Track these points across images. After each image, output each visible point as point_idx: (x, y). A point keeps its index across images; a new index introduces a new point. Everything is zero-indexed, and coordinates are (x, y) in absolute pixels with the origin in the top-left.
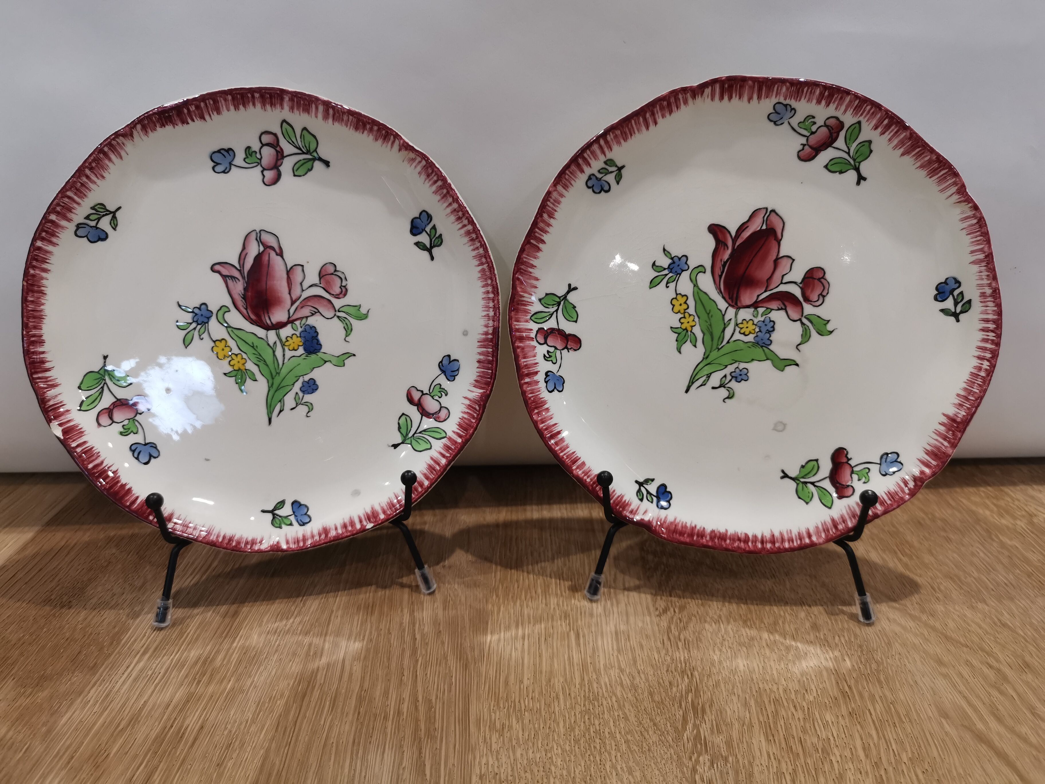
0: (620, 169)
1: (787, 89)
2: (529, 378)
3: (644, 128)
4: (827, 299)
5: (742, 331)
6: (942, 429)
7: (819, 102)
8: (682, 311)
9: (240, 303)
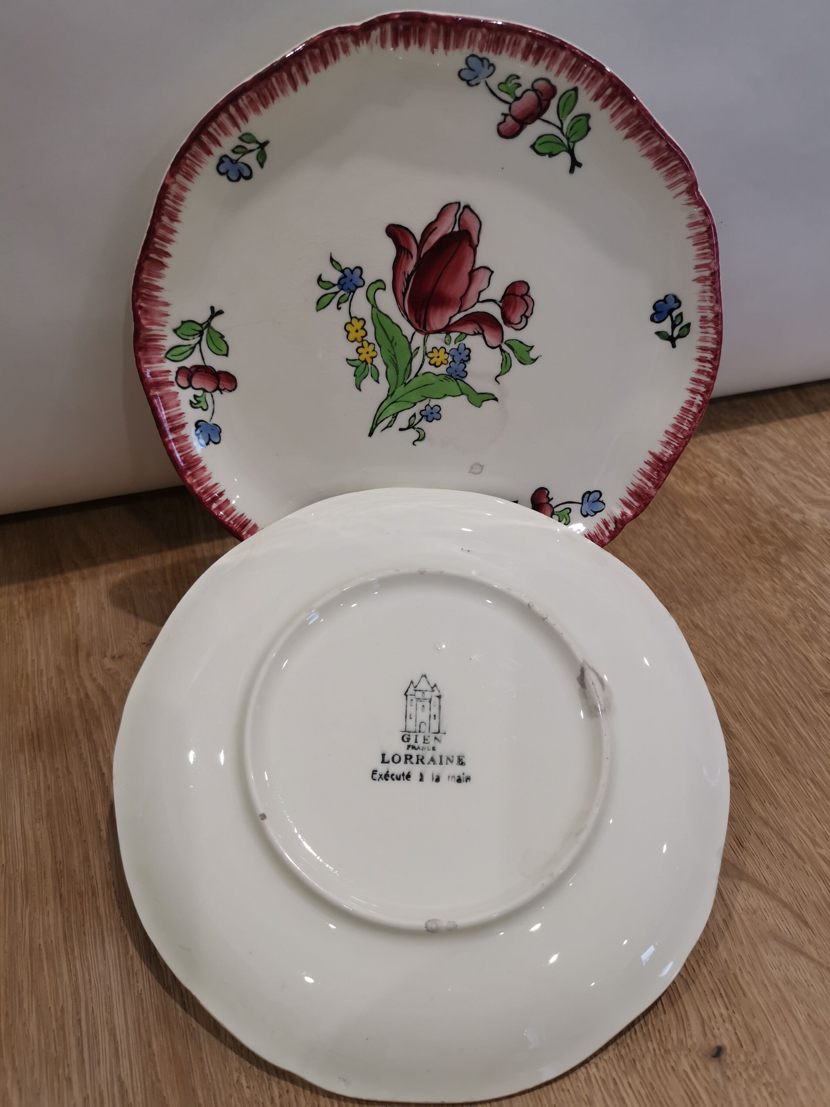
0: (263, 146)
1: (484, 36)
2: (175, 433)
3: (289, 88)
4: (531, 321)
5: (432, 362)
6: (647, 468)
7: (525, 57)
8: (359, 339)
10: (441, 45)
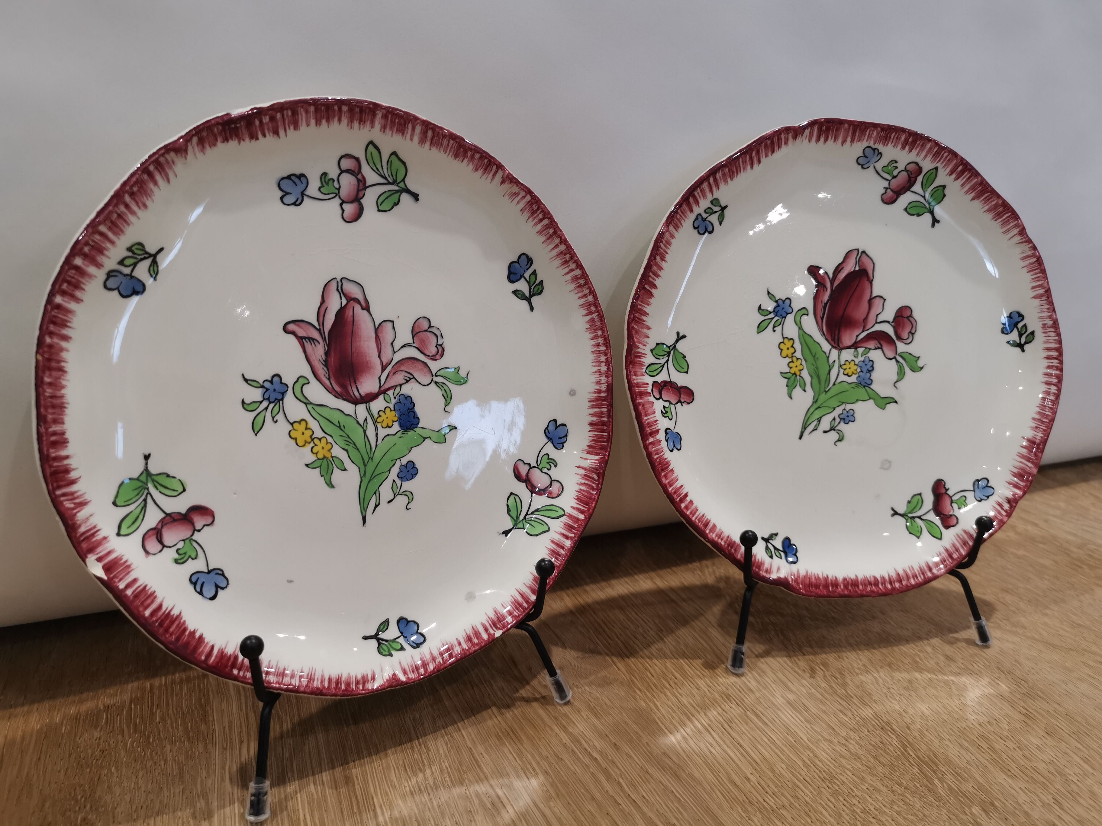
0: (723, 209)
1: (878, 134)
2: (653, 437)
3: (749, 167)
4: (916, 336)
5: (846, 373)
6: (1024, 451)
7: (903, 148)
8: (790, 356)
9: (321, 371)
10: (849, 139)
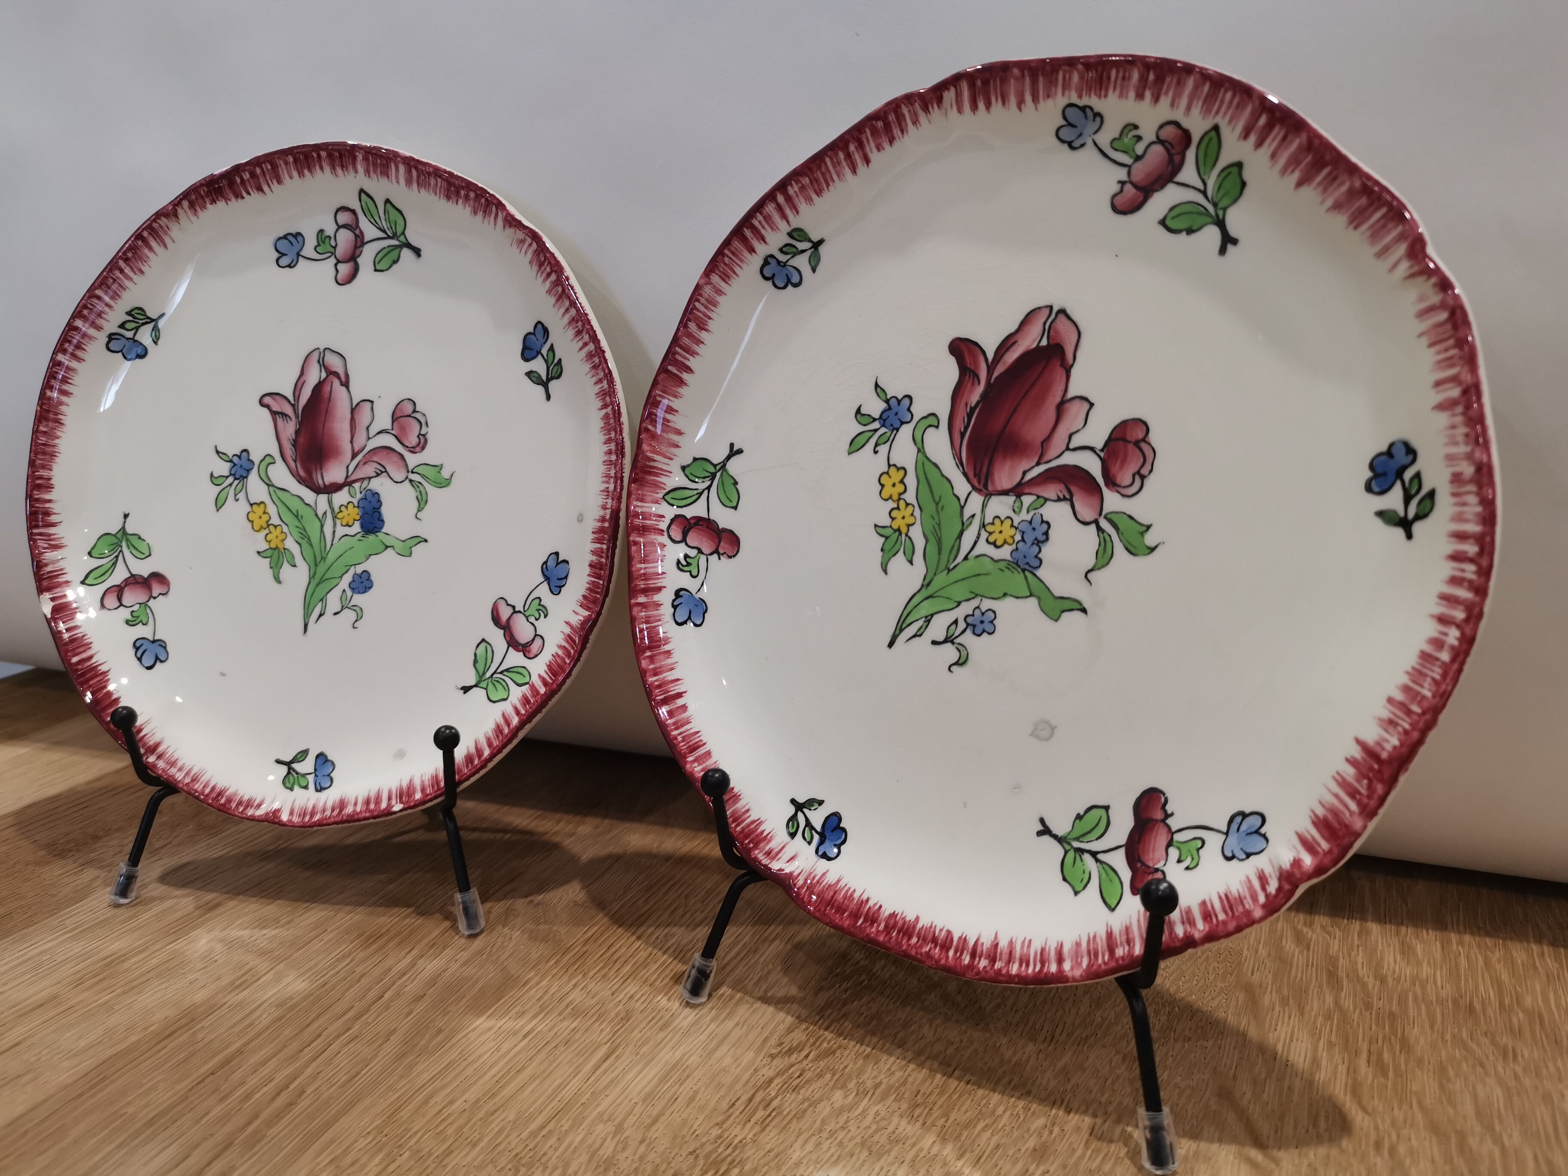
0: (817, 245)
1: (1081, 78)
2: (646, 596)
3: (847, 171)
4: (1148, 482)
5: (991, 539)
6: (1349, 772)
7: (1140, 96)
8: (895, 497)
9: (289, 451)
10: (1028, 98)
